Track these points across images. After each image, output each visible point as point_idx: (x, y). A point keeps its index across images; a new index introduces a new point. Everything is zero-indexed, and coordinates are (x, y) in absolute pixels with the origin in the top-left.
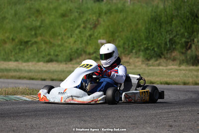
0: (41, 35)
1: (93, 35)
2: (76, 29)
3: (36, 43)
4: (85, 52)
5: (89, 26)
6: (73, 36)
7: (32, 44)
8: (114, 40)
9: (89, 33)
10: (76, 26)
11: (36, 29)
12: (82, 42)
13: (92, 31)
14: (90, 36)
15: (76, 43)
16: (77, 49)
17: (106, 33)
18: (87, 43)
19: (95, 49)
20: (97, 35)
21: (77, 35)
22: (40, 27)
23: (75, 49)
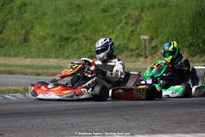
0: (82, 31)
1: (136, 31)
2: (118, 25)
3: (76, 39)
4: (127, 48)
5: (131, 21)
6: (115, 32)
7: (73, 40)
8: (157, 35)
9: (132, 29)
10: (117, 22)
11: (76, 24)
12: (124, 38)
13: (134, 27)
14: (132, 32)
15: (118, 39)
16: (119, 46)
17: (149, 28)
18: (129, 39)
19: (137, 45)
20: (140, 31)
21: (118, 30)
22: (81, 23)
23: (117, 45)
